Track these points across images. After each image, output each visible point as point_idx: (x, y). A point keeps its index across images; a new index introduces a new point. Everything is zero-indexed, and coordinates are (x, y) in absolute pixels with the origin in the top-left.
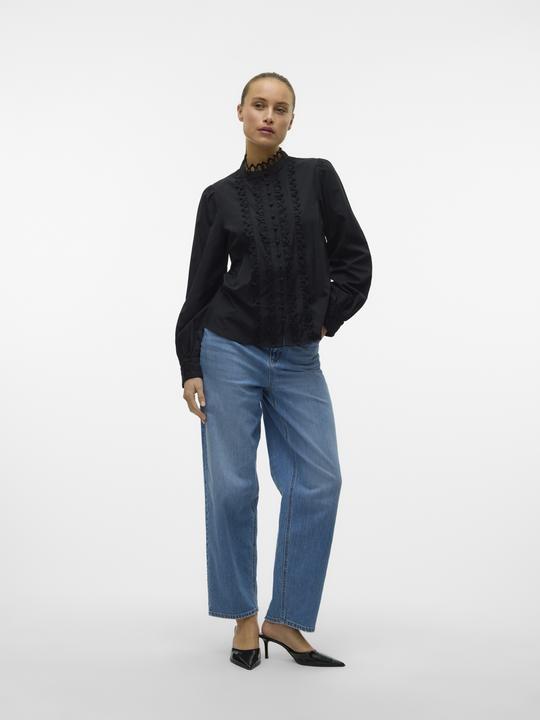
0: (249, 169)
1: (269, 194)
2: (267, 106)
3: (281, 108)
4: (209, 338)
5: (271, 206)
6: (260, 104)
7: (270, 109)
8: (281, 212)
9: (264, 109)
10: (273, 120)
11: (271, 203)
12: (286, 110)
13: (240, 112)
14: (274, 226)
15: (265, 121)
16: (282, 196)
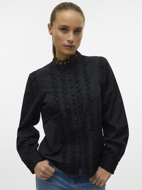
0: (58, 63)
1: (70, 80)
2: (69, 31)
3: (78, 31)
5: (72, 88)
6: (65, 29)
7: (71, 33)
8: (78, 91)
9: (67, 33)
10: (74, 40)
11: (72, 86)
12: (81, 31)
13: (50, 29)
14: (74, 101)
15: (69, 41)
16: (78, 81)
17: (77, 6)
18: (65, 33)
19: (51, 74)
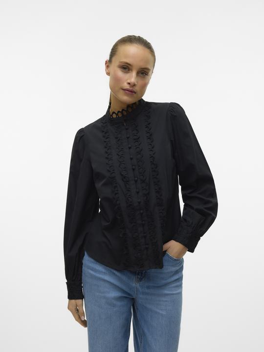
0: (112, 115)
1: (128, 138)
2: (132, 70)
3: (144, 73)
4: (87, 260)
5: (130, 148)
6: (126, 68)
7: (134, 74)
8: (138, 152)
9: (129, 73)
10: (136, 83)
11: (130, 146)
12: (148, 73)
13: (108, 67)
14: (132, 166)
15: (129, 84)
16: (138, 138)
17: (146, 41)
18: (127, 73)
19: (103, 131)
